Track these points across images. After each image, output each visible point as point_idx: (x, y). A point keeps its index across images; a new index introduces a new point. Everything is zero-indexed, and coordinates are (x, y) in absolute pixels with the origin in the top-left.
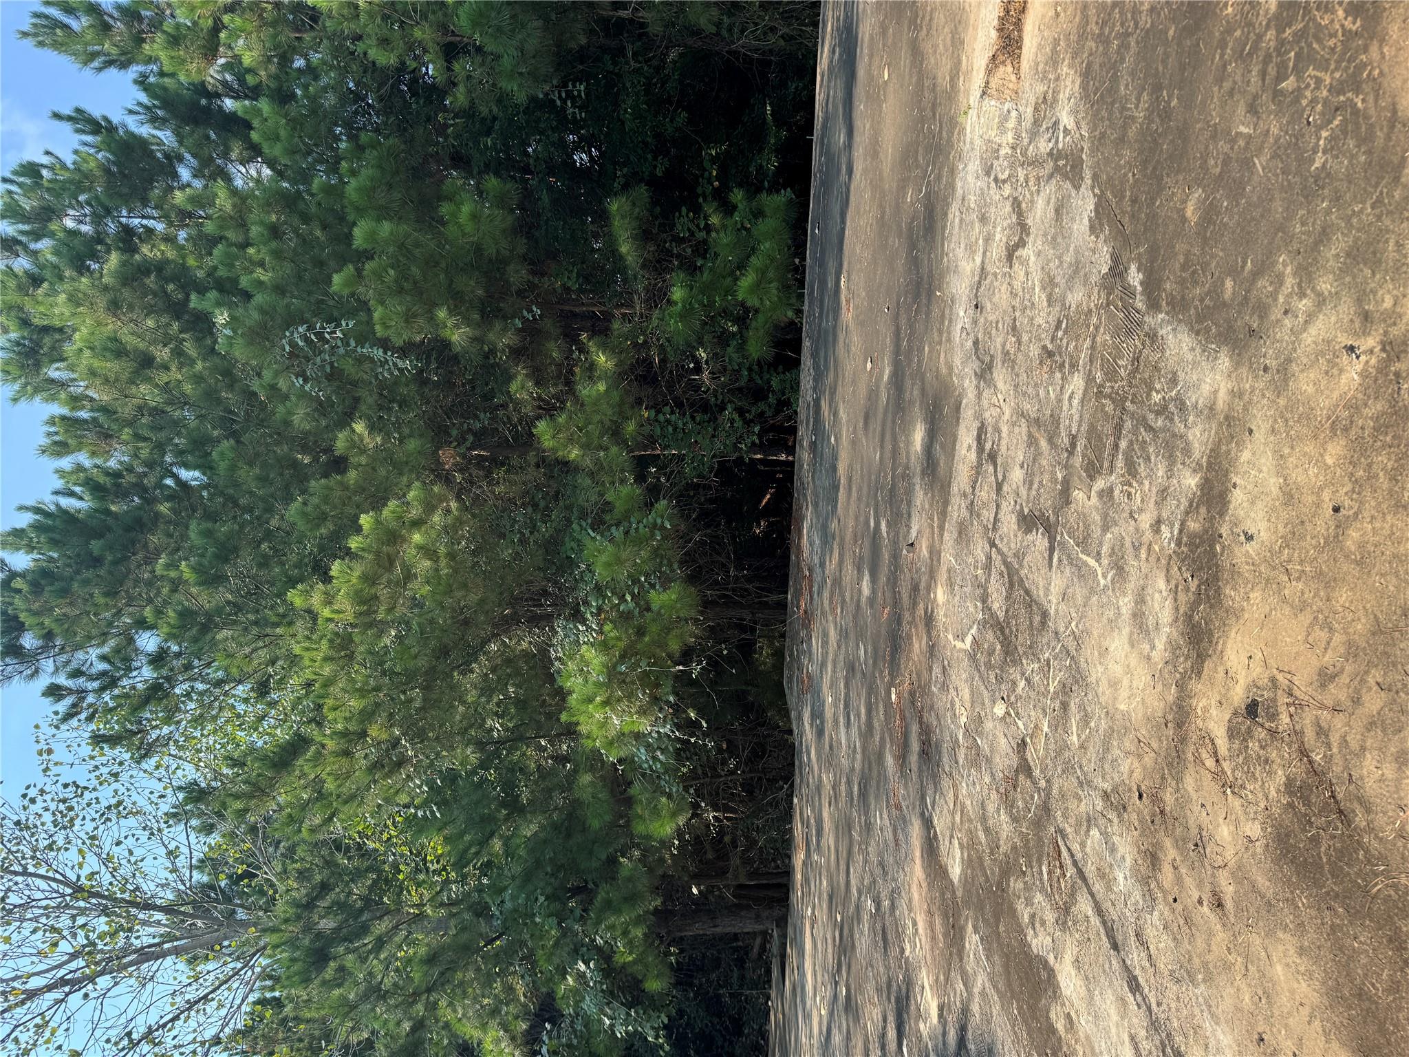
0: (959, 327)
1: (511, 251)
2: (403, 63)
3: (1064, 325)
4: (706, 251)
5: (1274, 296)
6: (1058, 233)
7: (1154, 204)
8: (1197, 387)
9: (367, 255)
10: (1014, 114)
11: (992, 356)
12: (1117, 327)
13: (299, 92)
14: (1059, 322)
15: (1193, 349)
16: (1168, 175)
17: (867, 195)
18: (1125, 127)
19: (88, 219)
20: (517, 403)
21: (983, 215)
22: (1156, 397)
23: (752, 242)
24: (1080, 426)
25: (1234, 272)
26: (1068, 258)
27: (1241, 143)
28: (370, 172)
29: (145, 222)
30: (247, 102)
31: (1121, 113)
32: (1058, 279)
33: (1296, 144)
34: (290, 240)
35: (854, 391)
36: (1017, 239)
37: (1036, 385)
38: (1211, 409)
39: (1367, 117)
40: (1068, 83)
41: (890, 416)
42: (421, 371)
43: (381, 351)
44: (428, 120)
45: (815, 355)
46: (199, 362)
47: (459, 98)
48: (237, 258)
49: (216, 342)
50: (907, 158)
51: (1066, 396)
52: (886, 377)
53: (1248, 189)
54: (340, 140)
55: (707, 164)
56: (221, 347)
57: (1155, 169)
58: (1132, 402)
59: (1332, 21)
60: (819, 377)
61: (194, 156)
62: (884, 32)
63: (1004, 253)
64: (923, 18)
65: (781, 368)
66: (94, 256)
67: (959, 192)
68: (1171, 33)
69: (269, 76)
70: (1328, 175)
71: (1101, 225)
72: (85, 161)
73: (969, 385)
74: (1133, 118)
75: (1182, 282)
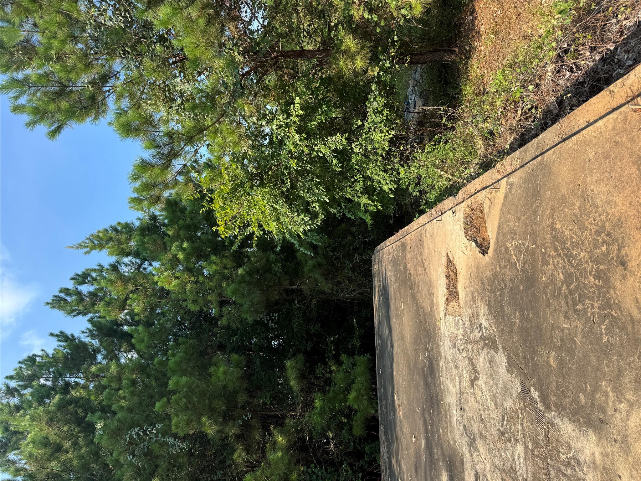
0: (455, 419)
1: (240, 387)
2: (202, 309)
3: (506, 418)
4: (330, 382)
5: (606, 401)
6: (493, 374)
7: (534, 359)
8: (582, 450)
9: (174, 392)
10: (461, 321)
11: (474, 435)
12: (532, 419)
13: (156, 322)
14: (503, 417)
15: (574, 430)
16: (537, 346)
17: (401, 356)
18: (511, 326)
19: (51, 379)
20: (237, 465)
21: (456, 365)
22: (563, 457)
23: (352, 377)
24: (527, 473)
25: (584, 391)
26: (500, 385)
27: (566, 331)
28: (181, 354)
29: (76, 380)
30: (133, 327)
31: (508, 320)
32: (498, 395)
33: (592, 331)
34: (140, 386)
35: (408, 453)
36: (474, 376)
37: (499, 450)
38: (594, 463)
39: (620, 320)
40: (482, 308)
41: (428, 467)
42: (190, 449)
43: (173, 439)
44: (210, 331)
45: (386, 434)
46: (84, 449)
47: (224, 321)
48: (113, 395)
49: (94, 437)
50: (417, 340)
51: (516, 456)
52: (423, 445)
53: (576, 351)
54: (170, 341)
55: (329, 344)
56: (96, 441)
57: (530, 343)
58: (551, 460)
59: (589, 282)
60: (389, 446)
61: (105, 350)
62: (399, 290)
63: (469, 383)
64: (415, 285)
65: (370, 441)
66: (48, 397)
67: (443, 355)
68: (521, 288)
69: (145, 317)
70: (612, 344)
71: (512, 369)
72: (58, 353)
73: (465, 450)
74: (514, 322)
75: (558, 396)
